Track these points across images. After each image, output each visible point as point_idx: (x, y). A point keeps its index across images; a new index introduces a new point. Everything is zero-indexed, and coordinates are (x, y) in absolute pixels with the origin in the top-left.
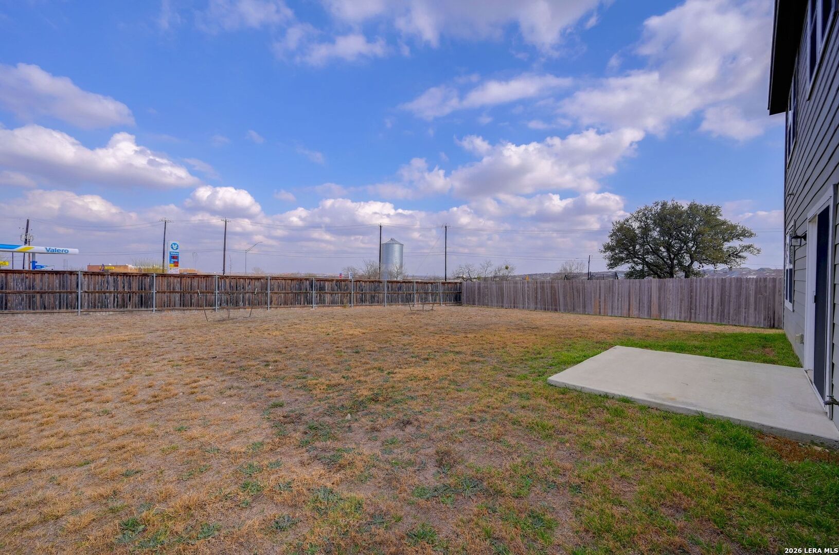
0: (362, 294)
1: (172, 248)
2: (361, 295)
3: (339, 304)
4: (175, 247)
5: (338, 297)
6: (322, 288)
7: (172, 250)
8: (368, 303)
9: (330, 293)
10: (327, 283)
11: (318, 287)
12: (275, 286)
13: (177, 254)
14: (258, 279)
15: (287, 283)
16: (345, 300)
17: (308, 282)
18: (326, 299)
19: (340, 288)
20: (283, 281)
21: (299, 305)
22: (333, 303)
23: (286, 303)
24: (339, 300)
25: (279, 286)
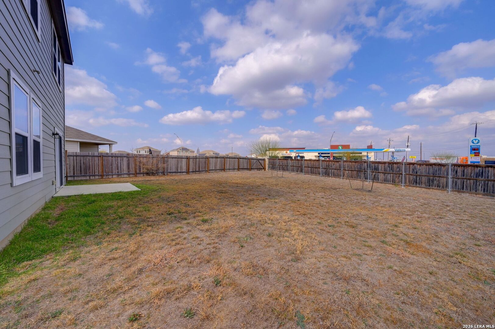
0: (417, 176)
1: (473, 143)
2: (415, 177)
3: (391, 183)
4: (475, 142)
5: (389, 177)
6: (376, 169)
7: (472, 144)
8: (423, 185)
9: (383, 173)
10: (380, 165)
11: (373, 167)
12: (346, 166)
13: (479, 146)
14: (338, 162)
15: (352, 165)
16: (397, 180)
17: (366, 164)
18: (380, 177)
19: (392, 169)
20: (350, 163)
21: (359, 179)
22: (386, 181)
23: (352, 177)
24: (392, 180)
25: (348, 166)
